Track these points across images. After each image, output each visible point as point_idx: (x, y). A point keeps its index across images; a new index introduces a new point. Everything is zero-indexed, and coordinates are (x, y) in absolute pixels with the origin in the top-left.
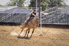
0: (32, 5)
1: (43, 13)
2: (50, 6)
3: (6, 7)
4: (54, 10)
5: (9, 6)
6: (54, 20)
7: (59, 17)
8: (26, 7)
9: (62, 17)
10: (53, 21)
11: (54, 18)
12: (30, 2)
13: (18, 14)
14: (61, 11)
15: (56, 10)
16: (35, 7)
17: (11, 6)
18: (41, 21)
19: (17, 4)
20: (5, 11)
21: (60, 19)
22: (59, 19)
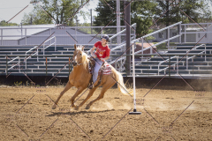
0: (104, 20)
1: (140, 44)
2: (162, 21)
3: (22, 29)
4: (174, 34)
5: (31, 23)
6: (174, 65)
7: (190, 56)
8: (85, 25)
9: (199, 56)
10: (172, 68)
11: (175, 60)
12: (97, 10)
13: (61, 48)
14: (197, 36)
15: (181, 33)
16: (115, 24)
17: (38, 22)
18: (134, 69)
19: (55, 16)
20: (19, 41)
21: (195, 60)
22: (190, 60)
